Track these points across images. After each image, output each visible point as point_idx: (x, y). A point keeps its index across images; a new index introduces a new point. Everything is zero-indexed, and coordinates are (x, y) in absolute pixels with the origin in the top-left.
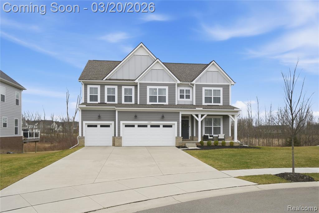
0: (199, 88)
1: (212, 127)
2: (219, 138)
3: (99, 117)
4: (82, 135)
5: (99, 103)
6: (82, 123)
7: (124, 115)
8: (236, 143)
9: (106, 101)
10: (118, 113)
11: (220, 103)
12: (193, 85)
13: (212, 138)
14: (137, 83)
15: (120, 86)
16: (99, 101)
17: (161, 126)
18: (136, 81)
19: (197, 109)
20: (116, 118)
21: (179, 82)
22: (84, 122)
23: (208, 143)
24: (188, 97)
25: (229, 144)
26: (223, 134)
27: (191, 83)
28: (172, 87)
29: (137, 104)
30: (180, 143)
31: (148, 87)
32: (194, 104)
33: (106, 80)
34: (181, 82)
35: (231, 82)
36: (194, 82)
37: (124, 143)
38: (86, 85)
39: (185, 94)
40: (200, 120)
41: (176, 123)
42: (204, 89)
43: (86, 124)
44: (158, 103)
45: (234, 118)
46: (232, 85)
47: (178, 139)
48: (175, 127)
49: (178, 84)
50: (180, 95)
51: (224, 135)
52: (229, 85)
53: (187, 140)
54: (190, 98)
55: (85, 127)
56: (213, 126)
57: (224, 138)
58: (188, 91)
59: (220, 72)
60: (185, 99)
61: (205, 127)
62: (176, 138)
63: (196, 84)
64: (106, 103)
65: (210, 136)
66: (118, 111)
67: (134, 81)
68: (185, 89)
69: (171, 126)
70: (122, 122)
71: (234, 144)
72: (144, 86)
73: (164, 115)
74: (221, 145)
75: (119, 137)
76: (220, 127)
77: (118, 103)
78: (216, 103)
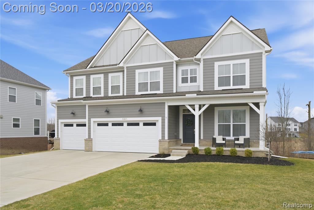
0: (209, 64)
1: (230, 125)
2: (236, 142)
4: (58, 136)
5: (84, 97)
6: (58, 122)
7: (95, 110)
8: (262, 152)
10: (88, 108)
11: (245, 84)
12: (199, 60)
13: (224, 142)
15: (106, 74)
16: (84, 96)
17: (141, 124)
18: (121, 65)
19: (188, 96)
20: (86, 114)
21: (176, 59)
22: (60, 121)
24: (194, 80)
26: (250, 135)
27: (195, 57)
28: (167, 67)
30: (164, 149)
31: (137, 72)
33: (91, 67)
34: (179, 59)
35: (264, 47)
36: (198, 56)
38: (72, 77)
39: (189, 76)
40: (197, 113)
41: (160, 119)
42: (217, 64)
43: (62, 123)
44: (148, 92)
45: (259, 110)
47: (162, 143)
48: (159, 124)
49: (177, 62)
50: (182, 78)
52: (262, 53)
53: (191, 144)
54: (196, 82)
55: (61, 127)
56: (232, 124)
57: (243, 142)
58: (193, 71)
59: (244, 33)
60: (189, 84)
61: (218, 125)
62: (160, 141)
63: (204, 59)
66: (89, 106)
68: (189, 68)
69: (154, 124)
70: (92, 120)
71: (253, 153)
72: (132, 70)
74: (228, 154)
75: (89, 139)
76: (245, 125)
77: (103, 96)
78: (238, 85)
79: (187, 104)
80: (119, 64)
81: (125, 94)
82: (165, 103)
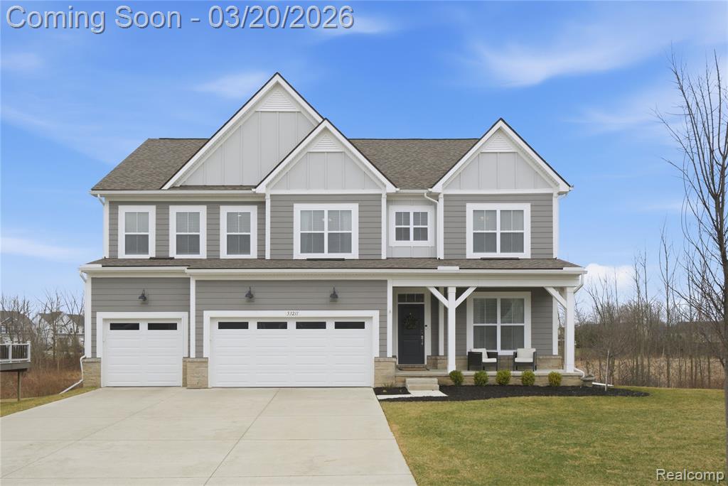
0: (455, 205)
1: (496, 327)
2: (517, 360)
3: (144, 297)
4: (94, 352)
5: (151, 258)
6: (94, 318)
7: (213, 292)
8: (571, 376)
9: (173, 253)
10: (196, 286)
11: (522, 251)
12: (436, 196)
13: (494, 360)
14: (263, 196)
15: (213, 206)
16: (152, 253)
17: (330, 325)
18: (259, 190)
19: (442, 269)
20: (189, 300)
21: (391, 189)
22: (101, 316)
23: (476, 377)
24: (421, 234)
25: (547, 378)
26: (532, 347)
27: (430, 190)
28: (369, 205)
29: (264, 259)
30: (387, 377)
31: (298, 208)
32: (441, 256)
33: (173, 188)
34: (398, 189)
35: (557, 185)
36: (438, 188)
37: (217, 376)
38: (114, 205)
39: (412, 227)
40: (452, 304)
41: (375, 314)
42: (470, 208)
43: (105, 320)
44: (326, 255)
45: (566, 299)
46: (560, 194)
47: (382, 364)
48: (373, 327)
49: (388, 195)
50: (397, 229)
51: (534, 350)
52: (552, 195)
53: (417, 365)
54: (427, 239)
55: (102, 328)
56: (499, 325)
57: (531, 360)
58: (421, 217)
59: (521, 154)
60: (412, 242)
61: (475, 327)
62: (377, 361)
63: (445, 195)
64: (173, 258)
65: (490, 355)
66: (197, 281)
67: (254, 190)
68: (412, 209)
69: (360, 325)
70: (207, 315)
71: (563, 379)
72: (284, 204)
73: (338, 289)
74: (519, 382)
75: (199, 360)
76: (523, 327)
77: (205, 258)
78: (509, 251)
79: (431, 285)
80: (255, 187)
81: (268, 257)
82: (386, 281)
